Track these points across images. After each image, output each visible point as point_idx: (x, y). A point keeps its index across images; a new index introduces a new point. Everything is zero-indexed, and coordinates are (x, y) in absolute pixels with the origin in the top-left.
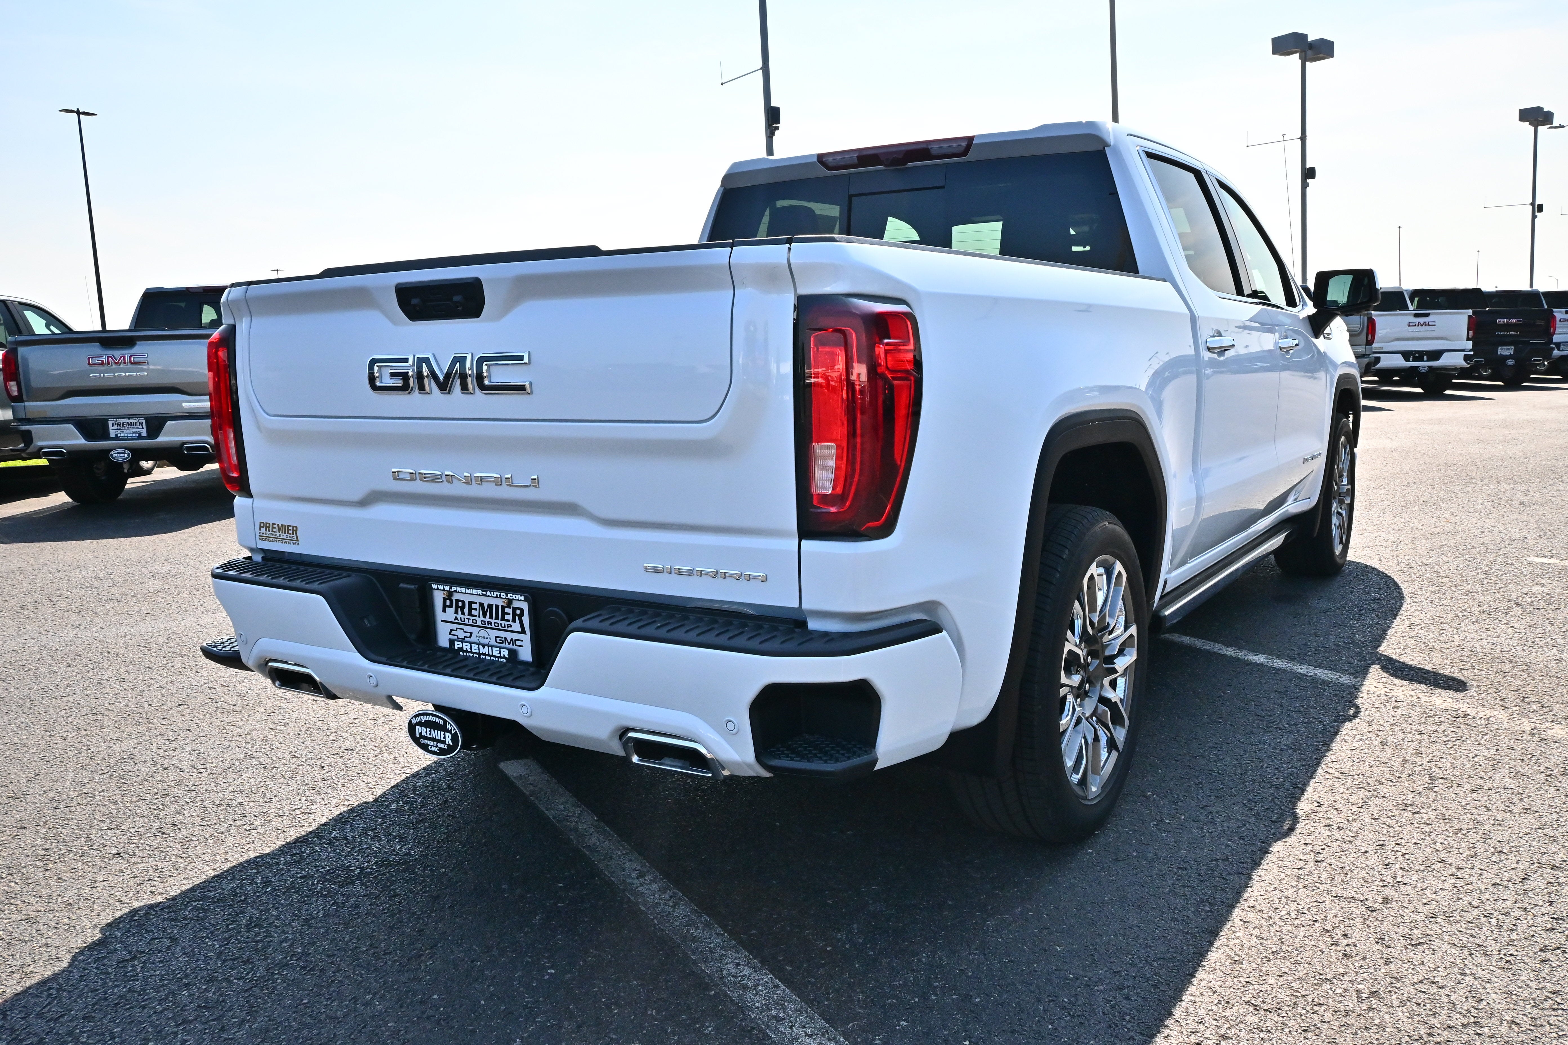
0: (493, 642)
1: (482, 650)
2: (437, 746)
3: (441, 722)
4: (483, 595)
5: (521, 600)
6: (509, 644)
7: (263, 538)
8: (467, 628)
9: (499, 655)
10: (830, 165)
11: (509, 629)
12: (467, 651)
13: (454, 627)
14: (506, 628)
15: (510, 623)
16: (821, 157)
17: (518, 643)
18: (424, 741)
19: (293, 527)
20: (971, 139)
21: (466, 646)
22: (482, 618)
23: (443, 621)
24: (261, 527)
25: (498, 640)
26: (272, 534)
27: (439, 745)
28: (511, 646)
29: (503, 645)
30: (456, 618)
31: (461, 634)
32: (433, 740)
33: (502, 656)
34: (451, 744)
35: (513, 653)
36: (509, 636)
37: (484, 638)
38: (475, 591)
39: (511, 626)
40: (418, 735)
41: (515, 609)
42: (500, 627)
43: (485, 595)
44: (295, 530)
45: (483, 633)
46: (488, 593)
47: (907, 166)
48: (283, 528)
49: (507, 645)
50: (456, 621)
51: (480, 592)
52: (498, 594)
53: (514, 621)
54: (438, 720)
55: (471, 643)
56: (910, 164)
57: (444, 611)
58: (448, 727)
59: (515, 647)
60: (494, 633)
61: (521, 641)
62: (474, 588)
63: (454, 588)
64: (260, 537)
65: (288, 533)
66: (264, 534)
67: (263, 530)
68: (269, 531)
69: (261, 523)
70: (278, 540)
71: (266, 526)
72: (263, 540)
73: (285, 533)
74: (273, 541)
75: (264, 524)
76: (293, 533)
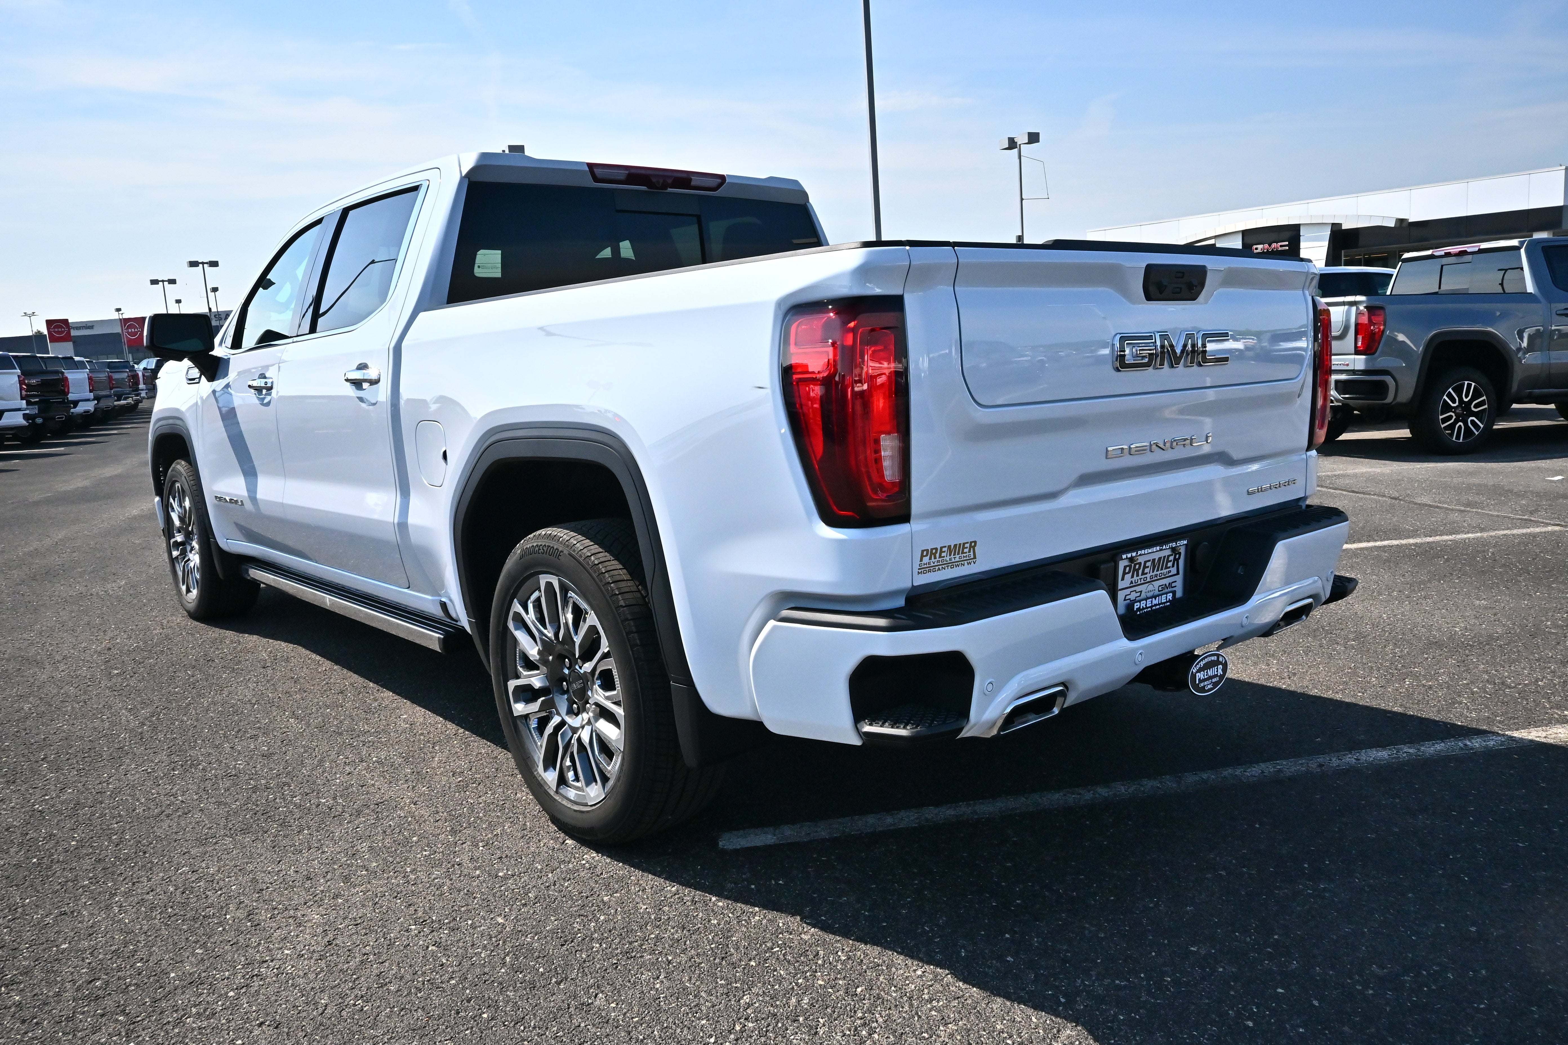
0: (1155, 593)
1: (1154, 603)
2: (1212, 683)
4: (1160, 550)
5: (1184, 544)
6: (1168, 588)
7: (923, 570)
8: (1139, 588)
9: (1165, 601)
10: (599, 176)
11: (1169, 574)
12: (1143, 609)
13: (1129, 591)
14: (1166, 575)
15: (1171, 569)
16: (591, 166)
17: (1173, 584)
18: (1202, 684)
19: (971, 543)
20: (722, 178)
21: (1143, 604)
22: (1151, 573)
23: (1121, 590)
24: (922, 556)
25: (1158, 589)
26: (938, 562)
27: (1214, 680)
29: (1166, 591)
30: (1131, 583)
31: (1134, 596)
32: (1208, 678)
33: (1167, 601)
36: (1168, 581)
37: (1153, 590)
38: (1154, 549)
39: (1171, 572)
40: (1197, 682)
41: (1176, 555)
42: (1162, 577)
44: (973, 546)
45: (1152, 587)
46: (1164, 547)
48: (954, 549)
49: (1169, 590)
50: (1132, 585)
51: (1158, 548)
52: (1170, 545)
53: (1173, 565)
55: (1145, 600)
57: (1123, 579)
59: (1172, 589)
60: (1155, 586)
61: (1176, 581)
62: (1155, 545)
63: (1139, 552)
64: (920, 571)
65: (963, 553)
66: (926, 564)
67: (926, 560)
68: (935, 558)
69: (923, 551)
70: (948, 566)
71: (931, 553)
72: (924, 573)
73: (958, 554)
74: (939, 569)
75: (927, 550)
76: (969, 552)
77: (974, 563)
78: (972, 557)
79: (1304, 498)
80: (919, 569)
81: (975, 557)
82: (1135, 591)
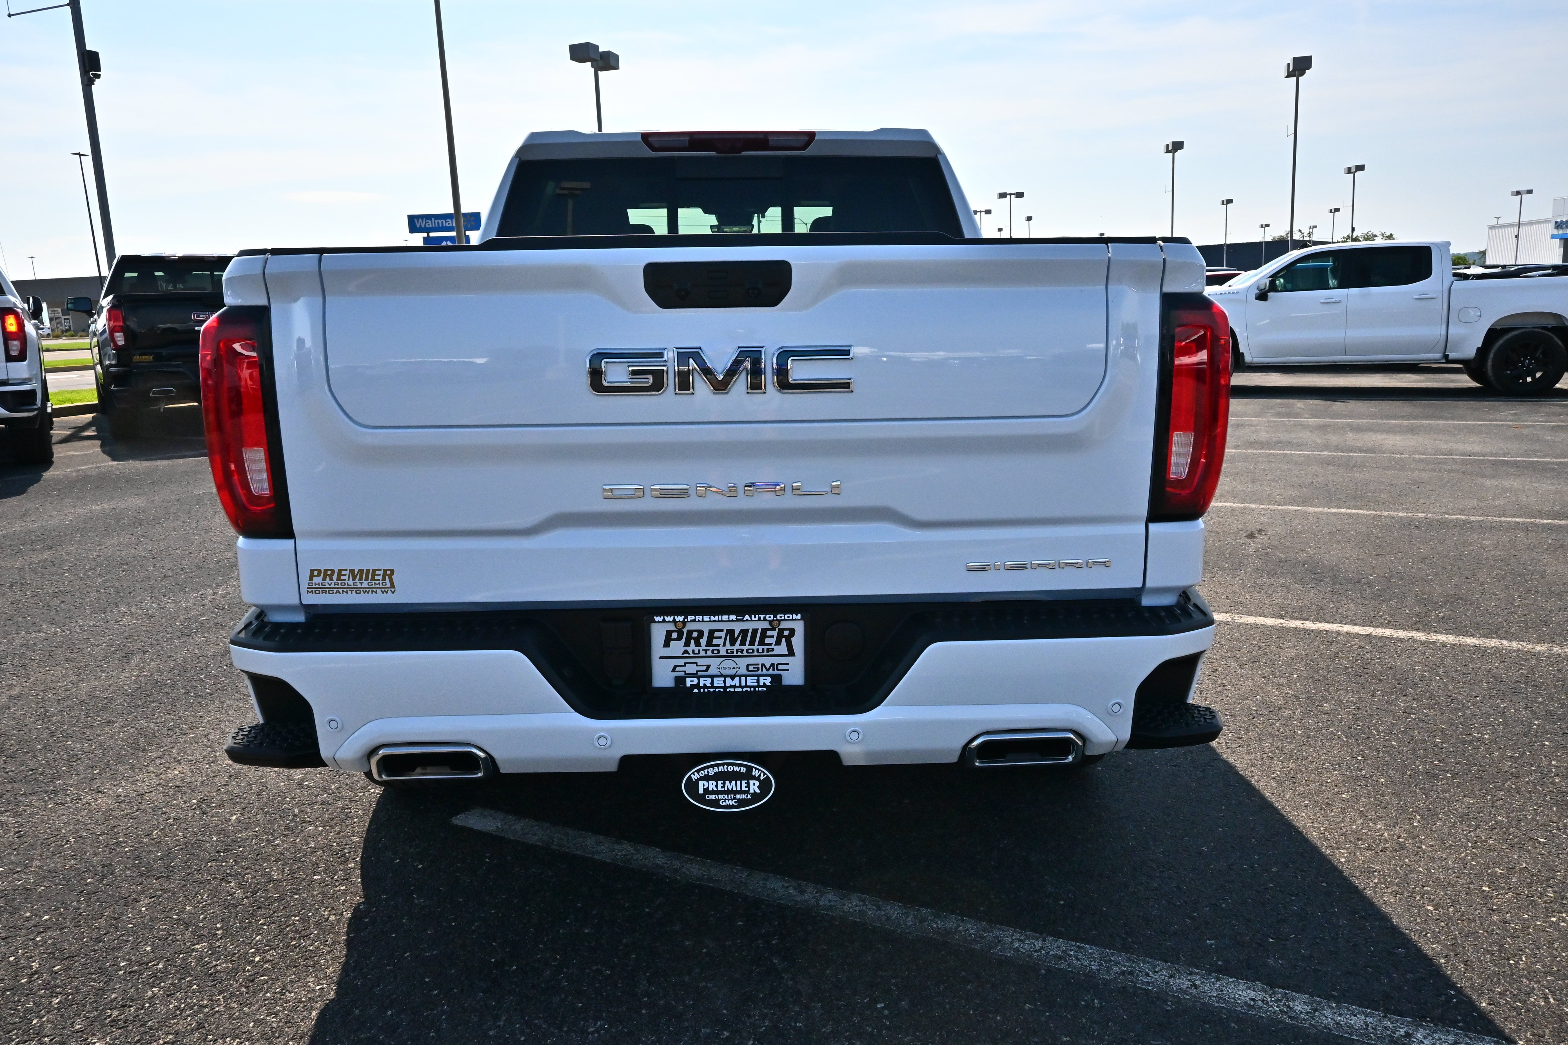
0: (743, 671)
1: (729, 682)
2: (735, 798)
3: (743, 770)
4: (737, 620)
5: (798, 620)
6: (768, 670)
7: (312, 590)
8: (700, 661)
9: (756, 684)
10: (656, 146)
11: (770, 653)
12: (707, 687)
13: (681, 662)
14: (765, 653)
15: (773, 646)
16: (646, 137)
17: (780, 667)
18: (712, 797)
19: (385, 571)
20: (811, 135)
21: (704, 682)
22: (728, 646)
23: (661, 658)
24: (312, 575)
25: (751, 668)
26: (337, 584)
27: (738, 796)
28: (771, 672)
29: (760, 672)
30: (686, 652)
31: (691, 669)
32: (728, 792)
33: (761, 684)
34: (758, 791)
35: (776, 679)
36: (768, 661)
37: (729, 668)
38: (725, 618)
39: (773, 650)
40: (701, 791)
41: (781, 631)
42: (756, 653)
43: (742, 620)
44: (389, 574)
45: (728, 663)
46: (747, 617)
47: (741, 154)
48: (360, 574)
49: (769, 672)
50: (686, 655)
51: (734, 617)
52: (762, 616)
53: (778, 643)
54: (737, 769)
55: (712, 677)
56: (745, 153)
57: (667, 644)
58: (755, 773)
59: (776, 672)
60: (743, 662)
61: (788, 664)
62: (723, 614)
63: (690, 618)
64: (310, 590)
65: (373, 579)
66: (319, 584)
67: (318, 580)
68: (331, 579)
69: (312, 571)
70: (352, 591)
71: (327, 574)
72: (316, 593)
73: (367, 579)
74: (338, 592)
75: (319, 571)
76: (384, 579)
77: (393, 593)
78: (388, 585)
79: (1139, 592)
80: (308, 588)
81: (393, 586)
82: (696, 663)
